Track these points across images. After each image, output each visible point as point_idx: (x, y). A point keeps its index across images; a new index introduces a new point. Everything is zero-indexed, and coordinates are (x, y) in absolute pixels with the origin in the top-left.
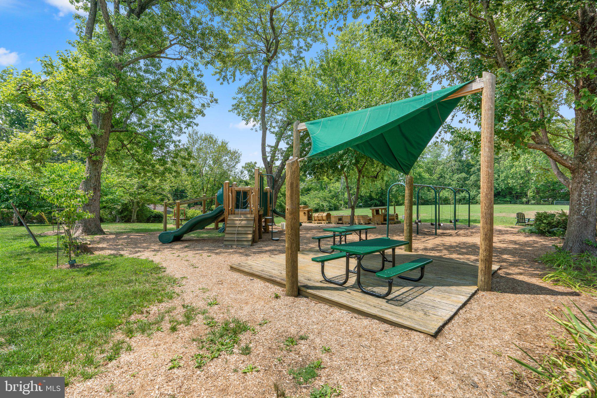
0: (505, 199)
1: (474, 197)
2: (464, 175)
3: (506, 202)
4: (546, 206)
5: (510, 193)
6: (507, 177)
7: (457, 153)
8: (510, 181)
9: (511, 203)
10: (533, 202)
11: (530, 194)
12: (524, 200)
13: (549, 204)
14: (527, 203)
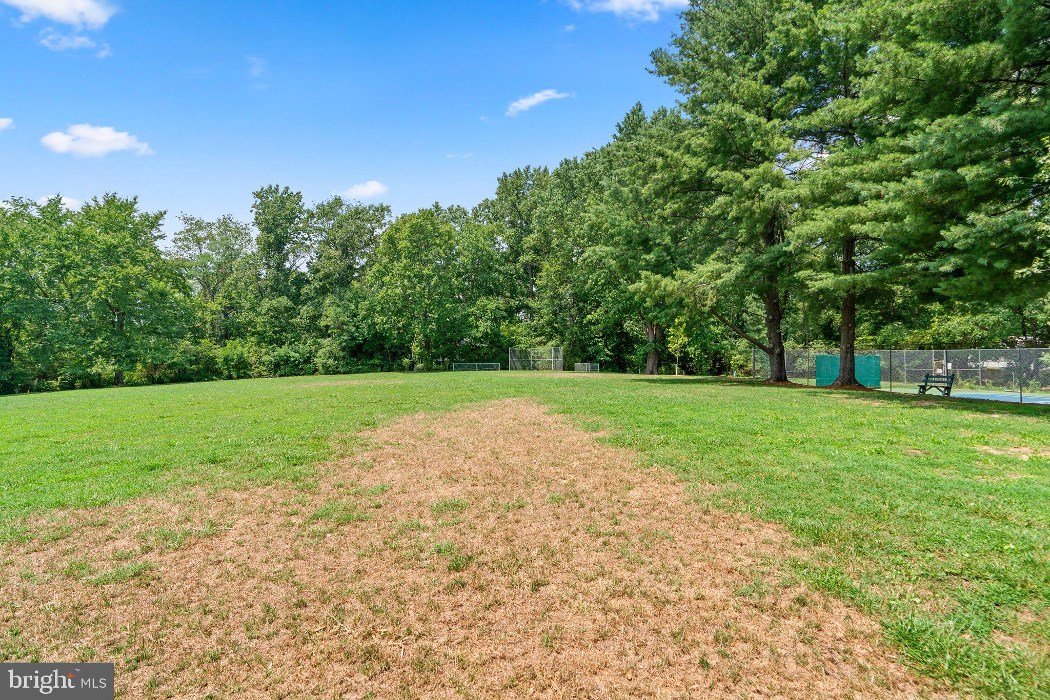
0: (371, 362)
1: (309, 358)
2: (284, 301)
3: (373, 369)
4: (441, 373)
5: (382, 348)
6: (371, 309)
7: (269, 247)
8: (378, 319)
9: (382, 371)
10: (420, 365)
11: (416, 349)
12: (406, 361)
13: (445, 370)
14: (411, 368)
